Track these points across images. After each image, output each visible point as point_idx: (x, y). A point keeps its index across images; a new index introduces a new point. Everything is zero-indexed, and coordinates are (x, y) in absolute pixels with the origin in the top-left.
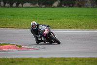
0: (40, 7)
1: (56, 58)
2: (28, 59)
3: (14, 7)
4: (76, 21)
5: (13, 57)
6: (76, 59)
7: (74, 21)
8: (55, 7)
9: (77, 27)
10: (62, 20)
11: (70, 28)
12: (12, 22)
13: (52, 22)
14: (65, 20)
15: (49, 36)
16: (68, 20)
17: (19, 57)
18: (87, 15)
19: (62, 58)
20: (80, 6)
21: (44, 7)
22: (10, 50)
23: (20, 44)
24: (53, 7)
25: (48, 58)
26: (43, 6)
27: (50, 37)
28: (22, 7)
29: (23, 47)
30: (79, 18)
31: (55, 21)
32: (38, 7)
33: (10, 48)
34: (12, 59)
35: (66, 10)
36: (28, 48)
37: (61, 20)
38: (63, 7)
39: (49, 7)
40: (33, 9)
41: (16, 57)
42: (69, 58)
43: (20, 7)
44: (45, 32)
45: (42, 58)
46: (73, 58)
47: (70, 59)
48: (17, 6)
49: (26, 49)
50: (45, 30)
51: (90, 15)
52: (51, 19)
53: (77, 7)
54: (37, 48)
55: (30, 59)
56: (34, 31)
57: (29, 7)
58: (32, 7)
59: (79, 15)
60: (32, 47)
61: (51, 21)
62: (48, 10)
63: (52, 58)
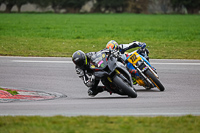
0: (56, 13)
1: (90, 117)
2: (31, 118)
3: (2, 13)
6: (131, 119)
8: (86, 13)
10: (100, 40)
13: (80, 43)
20: (138, 11)
21: (64, 13)
24: (82, 13)
28: (19, 12)
29: (20, 93)
30: (136, 36)
31: (86, 40)
32: (50, 12)
35: (110, 19)
37: (98, 40)
38: (103, 13)
39: (75, 13)
40: (40, 15)
42: (116, 118)
43: (15, 12)
45: (60, 117)
46: (124, 117)
47: (118, 119)
48: (9, 10)
49: (28, 99)
51: (159, 28)
52: (78, 38)
53: (131, 12)
54: (51, 97)
55: (36, 118)
58: (39, 13)
59: (137, 30)
60: (40, 94)
61: (79, 40)
63: (81, 116)
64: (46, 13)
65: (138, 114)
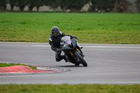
0: (64, 12)
1: (87, 85)
4: (116, 32)
5: (25, 83)
6: (116, 86)
7: (113, 32)
8: (84, 12)
9: (116, 40)
10: (95, 31)
11: (107, 41)
12: (23, 32)
14: (100, 30)
16: (104, 31)
17: (33, 83)
18: (131, 24)
19: (95, 85)
20: (121, 11)
21: (69, 12)
22: (19, 73)
23: (35, 65)
25: (75, 86)
26: (68, 10)
28: (38, 11)
29: (38, 68)
30: (120, 28)
31: (84, 31)
32: (60, 12)
33: (20, 70)
35: (101, 16)
36: (46, 71)
37: (93, 31)
38: (97, 12)
41: (29, 83)
43: (35, 12)
45: (66, 85)
47: (106, 86)
48: (30, 10)
49: (44, 72)
52: (79, 29)
53: (116, 12)
57: (47, 12)
58: (52, 12)
59: (120, 24)
60: (52, 69)
61: (80, 31)
62: (75, 16)
63: (81, 84)
64: (57, 12)
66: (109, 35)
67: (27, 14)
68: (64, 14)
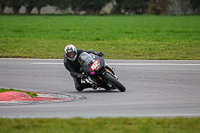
0: (76, 14)
1: (109, 119)
2: (50, 120)
3: (22, 15)
4: (151, 43)
5: (21, 117)
6: (150, 120)
7: (146, 43)
8: (105, 14)
9: (151, 55)
10: (120, 41)
11: (137, 56)
12: (18, 44)
13: (100, 44)
14: (128, 40)
15: (101, 75)
16: (134, 41)
17: (32, 117)
18: (172, 31)
19: (120, 119)
20: (158, 13)
21: (84, 15)
22: (13, 102)
23: (35, 91)
24: (102, 15)
25: (91, 120)
26: (83, 12)
27: (103, 77)
28: (39, 14)
29: (40, 95)
30: (156, 37)
31: (105, 42)
32: (70, 14)
33: (14, 98)
34: (17, 120)
35: (129, 21)
36: (50, 99)
37: (118, 41)
38: (123, 14)
39: (95, 15)
40: (61, 17)
41: (25, 117)
42: (135, 119)
43: (34, 15)
44: (93, 67)
45: (79, 119)
46: (143, 118)
47: (137, 121)
48: (29, 12)
49: (47, 101)
50: (92, 63)
51: (178, 30)
52: (98, 39)
53: (151, 13)
54: (70, 99)
55: (55, 120)
56: (72, 66)
57: (53, 15)
58: (59, 15)
59: (157, 31)
60: (60, 96)
61: (99, 42)
62: (93, 20)
63: (100, 118)
64: (66, 15)
65: (157, 115)
66: (141, 48)
67: (24, 17)
68: (77, 17)
